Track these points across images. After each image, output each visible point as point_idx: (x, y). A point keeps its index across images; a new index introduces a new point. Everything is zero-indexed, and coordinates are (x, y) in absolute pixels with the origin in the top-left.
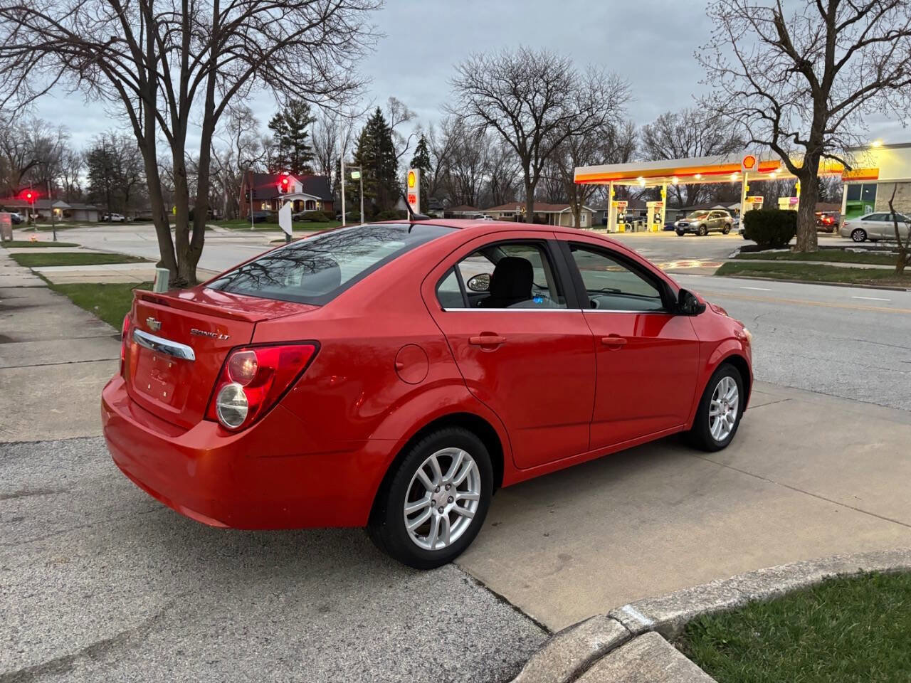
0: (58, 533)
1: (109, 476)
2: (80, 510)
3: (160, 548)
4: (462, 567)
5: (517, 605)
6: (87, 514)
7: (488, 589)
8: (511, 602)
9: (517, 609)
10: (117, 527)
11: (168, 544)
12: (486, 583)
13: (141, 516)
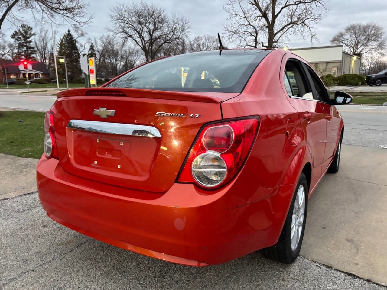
0: (11, 280)
1: (21, 229)
2: (16, 258)
3: (102, 280)
4: (306, 257)
5: (367, 278)
6: (25, 261)
7: (337, 270)
8: (361, 277)
9: (369, 281)
10: (55, 268)
11: (106, 274)
12: (332, 266)
13: (67, 256)
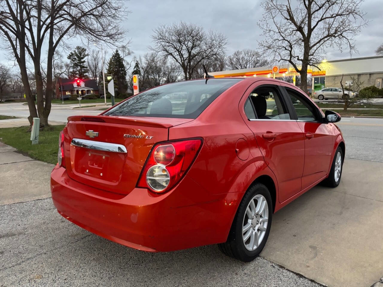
0: (28, 259)
1: (44, 223)
2: (36, 244)
3: (93, 263)
4: (266, 258)
5: (311, 278)
6: (41, 247)
7: (288, 270)
8: (306, 277)
9: (312, 281)
10: (62, 253)
12: (285, 267)
13: (73, 245)
